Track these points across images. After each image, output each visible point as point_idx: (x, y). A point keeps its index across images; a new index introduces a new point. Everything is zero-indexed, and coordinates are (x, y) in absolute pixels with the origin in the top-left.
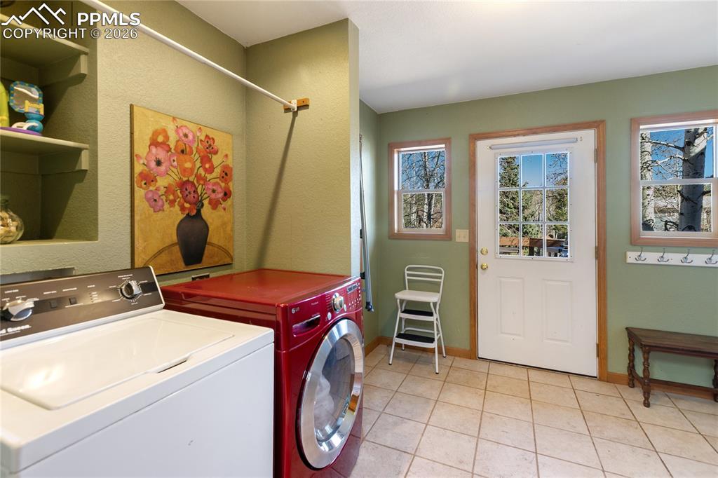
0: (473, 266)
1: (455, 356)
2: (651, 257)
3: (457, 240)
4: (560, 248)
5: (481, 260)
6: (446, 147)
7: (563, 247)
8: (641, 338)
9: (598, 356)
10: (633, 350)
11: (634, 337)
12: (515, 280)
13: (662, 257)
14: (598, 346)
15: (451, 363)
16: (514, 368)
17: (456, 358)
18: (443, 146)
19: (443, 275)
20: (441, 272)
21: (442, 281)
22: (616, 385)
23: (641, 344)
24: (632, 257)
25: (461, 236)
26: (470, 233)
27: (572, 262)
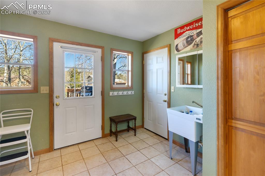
0: (51, 105)
1: (40, 154)
2: (116, 93)
3: (42, 92)
4: (80, 92)
5: (56, 101)
6: (34, 41)
7: (81, 91)
8: (115, 120)
9: (102, 130)
10: (111, 124)
11: (112, 120)
12: (73, 108)
13: (118, 93)
14: (102, 126)
15: (38, 160)
16: (72, 147)
17: (41, 155)
18: (32, 40)
19: (32, 113)
20: (31, 111)
21: (32, 116)
22: (107, 137)
23: (115, 122)
24: (111, 94)
25: (44, 90)
26: (49, 88)
27: (94, 97)
